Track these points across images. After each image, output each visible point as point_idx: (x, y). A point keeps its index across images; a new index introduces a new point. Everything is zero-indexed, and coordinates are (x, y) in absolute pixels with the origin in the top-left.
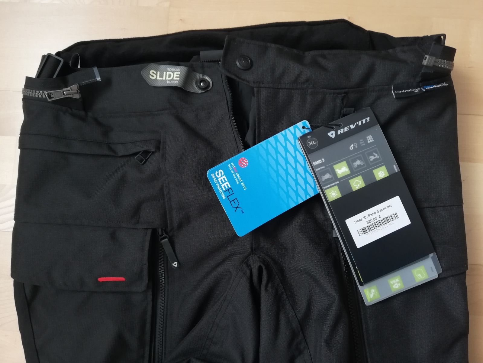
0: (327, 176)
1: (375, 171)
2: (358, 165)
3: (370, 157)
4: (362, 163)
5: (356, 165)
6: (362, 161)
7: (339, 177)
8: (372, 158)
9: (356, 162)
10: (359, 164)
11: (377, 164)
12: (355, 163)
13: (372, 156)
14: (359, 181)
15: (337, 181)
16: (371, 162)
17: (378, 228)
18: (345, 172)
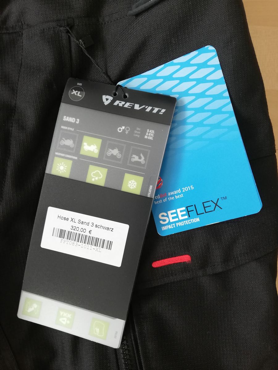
0: (69, 143)
1: (127, 176)
2: (112, 155)
3: (134, 156)
4: (119, 156)
5: (111, 153)
6: (121, 153)
7: (82, 153)
8: (135, 158)
9: (113, 149)
10: (115, 154)
11: (135, 170)
12: (110, 150)
13: (137, 156)
14: (100, 174)
15: (76, 157)
16: (131, 162)
17: (79, 243)
18: (93, 152)
